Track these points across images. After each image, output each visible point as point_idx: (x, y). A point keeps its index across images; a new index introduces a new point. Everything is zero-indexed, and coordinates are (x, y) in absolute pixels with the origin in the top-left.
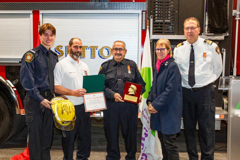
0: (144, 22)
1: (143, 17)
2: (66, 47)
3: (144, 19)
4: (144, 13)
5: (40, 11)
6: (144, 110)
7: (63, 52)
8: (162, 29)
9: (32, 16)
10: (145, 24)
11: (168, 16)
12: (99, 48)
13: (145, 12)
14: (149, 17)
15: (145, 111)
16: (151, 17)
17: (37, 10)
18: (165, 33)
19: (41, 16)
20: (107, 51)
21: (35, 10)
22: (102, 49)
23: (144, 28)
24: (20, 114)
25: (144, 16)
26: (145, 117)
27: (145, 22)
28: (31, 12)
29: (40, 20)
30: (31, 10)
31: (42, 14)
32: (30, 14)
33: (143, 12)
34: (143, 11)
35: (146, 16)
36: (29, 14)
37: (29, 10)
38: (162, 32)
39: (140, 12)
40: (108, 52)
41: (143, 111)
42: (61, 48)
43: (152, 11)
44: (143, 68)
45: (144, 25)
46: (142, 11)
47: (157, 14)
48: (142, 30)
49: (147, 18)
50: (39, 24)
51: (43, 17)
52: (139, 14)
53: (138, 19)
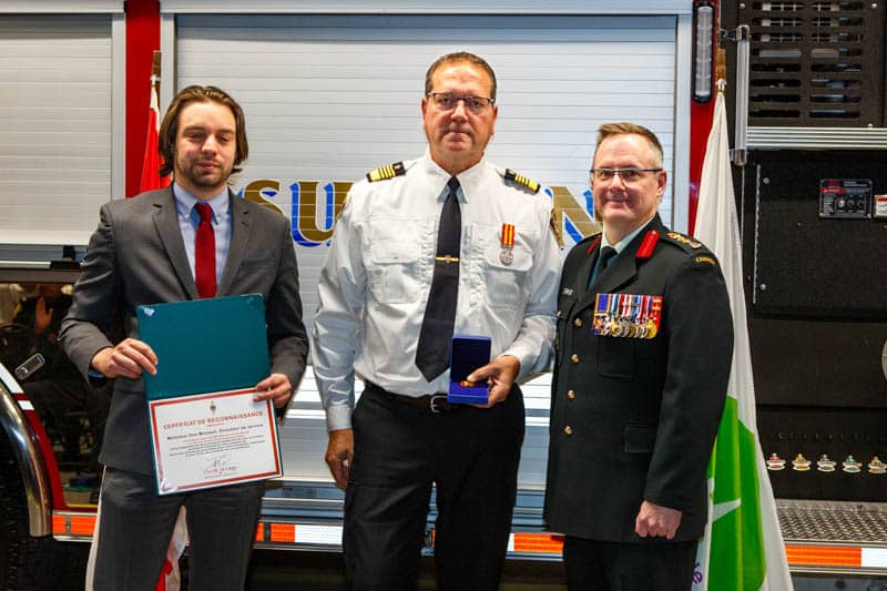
0: (704, 61)
1: (699, 35)
2: (294, 187)
3: (705, 44)
4: (705, 11)
5: (162, 1)
8: (796, 98)
9: (119, 28)
10: (709, 68)
11: (825, 30)
13: (711, 9)
14: (733, 34)
16: (739, 37)
18: (812, 115)
19: (167, 28)
23: (703, 92)
24: (51, 535)
25: (705, 27)
27: (709, 60)
28: (116, 6)
29: (161, 50)
31: (176, 15)
32: (111, 15)
33: (700, 9)
34: (697, 4)
35: (713, 30)
36: (109, 17)
38: (795, 114)
39: (683, 6)
42: (272, 194)
43: (741, 5)
45: (704, 77)
46: (695, 1)
47: (767, 18)
48: (695, 100)
49: (718, 38)
50: (154, 66)
51: (179, 33)
52: (677, 15)
53: (673, 44)
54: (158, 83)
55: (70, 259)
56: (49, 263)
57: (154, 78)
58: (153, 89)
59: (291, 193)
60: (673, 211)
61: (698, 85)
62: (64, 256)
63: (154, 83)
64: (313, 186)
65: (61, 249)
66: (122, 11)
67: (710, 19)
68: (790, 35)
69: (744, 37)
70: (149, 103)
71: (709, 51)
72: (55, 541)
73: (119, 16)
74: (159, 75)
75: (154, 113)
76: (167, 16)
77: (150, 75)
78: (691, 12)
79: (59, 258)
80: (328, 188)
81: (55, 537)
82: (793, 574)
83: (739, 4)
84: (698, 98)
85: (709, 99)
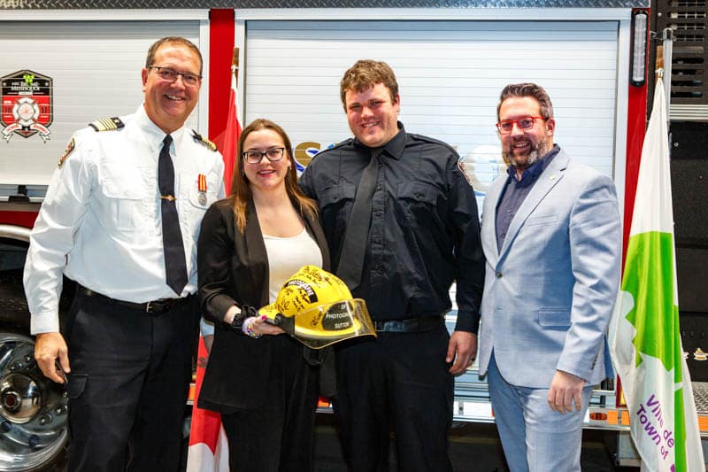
0: (640, 55)
1: (636, 36)
3: (640, 42)
4: (641, 17)
5: (236, 10)
6: (649, 404)
9: (205, 30)
10: (643, 61)
13: (645, 16)
14: (660, 35)
15: (653, 407)
16: (665, 36)
17: (226, 6)
19: (239, 30)
21: (217, 6)
23: (638, 78)
25: (641, 29)
26: (650, 434)
27: (644, 54)
28: (203, 15)
29: (236, 46)
30: (204, 7)
31: (246, 21)
32: (199, 21)
33: (638, 16)
34: (635, 13)
35: (647, 33)
36: (198, 23)
37: (196, 6)
39: (624, 13)
41: (643, 409)
42: (315, 152)
43: (660, 14)
44: (642, 236)
45: (639, 67)
46: (634, 10)
47: (675, 24)
48: (632, 84)
49: (649, 38)
50: (234, 58)
51: (248, 34)
52: (619, 21)
53: (616, 43)
54: (237, 70)
57: (234, 67)
58: (234, 76)
60: (614, 166)
61: (635, 72)
63: (234, 71)
66: (207, 18)
67: (645, 23)
68: (692, 36)
69: (669, 37)
70: (230, 85)
71: (644, 48)
73: (205, 21)
74: (237, 65)
75: (234, 93)
76: (240, 21)
78: (630, 18)
82: (703, 438)
83: (657, 13)
84: (635, 82)
85: (642, 83)
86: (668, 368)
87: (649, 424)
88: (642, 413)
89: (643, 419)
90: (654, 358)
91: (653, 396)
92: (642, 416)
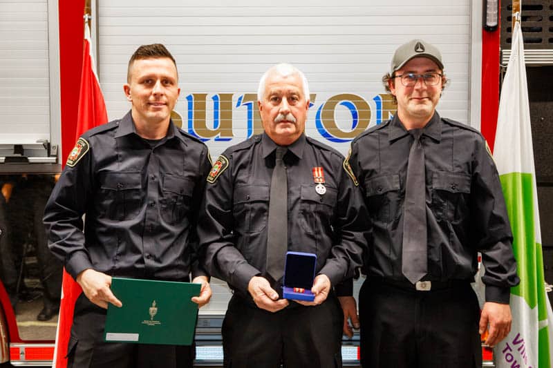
0: (493, 1)
2: (189, 98)
6: (515, 342)
7: (180, 118)
8: (540, 30)
10: (496, 6)
12: (319, 102)
15: (518, 346)
20: (349, 112)
22: (331, 104)
23: (492, 23)
24: (9, 362)
38: (540, 41)
40: (355, 115)
41: (508, 347)
45: (493, 12)
48: (486, 29)
50: (86, 7)
54: (89, 20)
55: (20, 155)
56: (4, 158)
57: (86, 17)
58: (86, 25)
59: (187, 102)
61: (488, 17)
62: (15, 153)
63: (87, 20)
64: (203, 97)
65: (13, 148)
70: (83, 35)
72: (12, 366)
74: (90, 15)
75: (88, 44)
77: (83, 14)
79: (12, 154)
80: (215, 98)
81: (12, 363)
84: (489, 27)
85: (495, 28)
86: (532, 305)
87: (515, 362)
88: (508, 351)
89: (509, 358)
90: (517, 296)
91: (519, 335)
92: (508, 355)
